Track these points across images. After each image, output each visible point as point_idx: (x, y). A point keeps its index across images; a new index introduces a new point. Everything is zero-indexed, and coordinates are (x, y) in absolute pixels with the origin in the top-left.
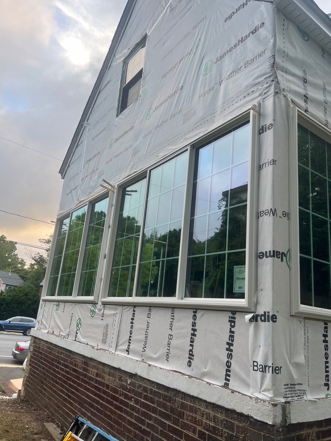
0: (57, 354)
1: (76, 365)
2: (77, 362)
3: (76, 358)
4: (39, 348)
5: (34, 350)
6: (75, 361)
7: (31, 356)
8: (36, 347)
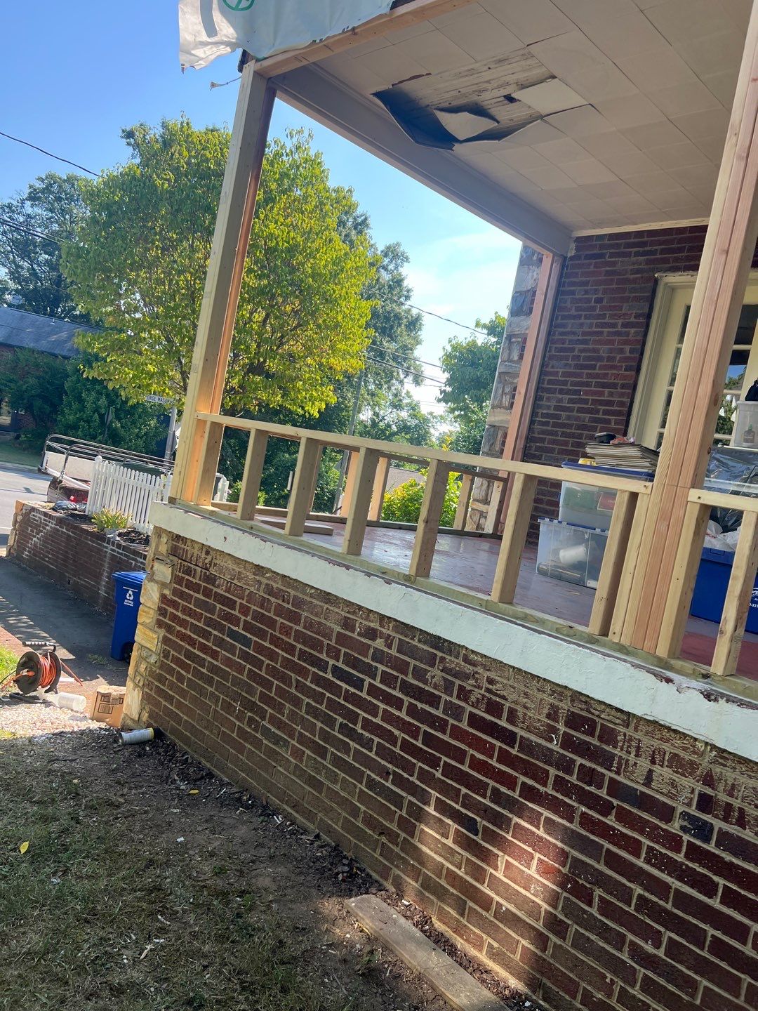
0: (338, 629)
1: (494, 708)
2: (503, 697)
3: (491, 681)
4: (210, 579)
5: (178, 580)
6: (488, 690)
7: (163, 597)
8: (188, 571)
